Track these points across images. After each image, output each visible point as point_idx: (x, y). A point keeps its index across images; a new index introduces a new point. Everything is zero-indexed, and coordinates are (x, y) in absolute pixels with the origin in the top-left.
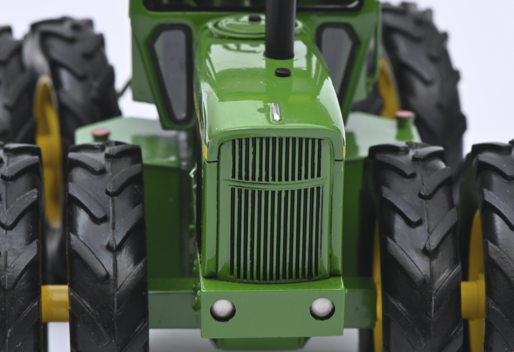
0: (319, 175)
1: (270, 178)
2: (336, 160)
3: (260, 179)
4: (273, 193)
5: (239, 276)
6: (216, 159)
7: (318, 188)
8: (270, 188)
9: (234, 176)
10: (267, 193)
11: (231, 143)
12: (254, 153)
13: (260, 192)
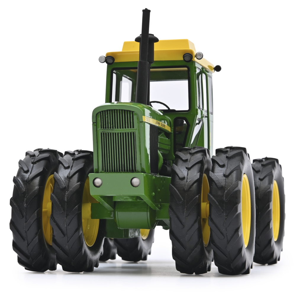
0: (133, 127)
1: (114, 127)
2: (140, 122)
3: (110, 128)
4: (116, 133)
5: (105, 171)
6: (95, 122)
7: (133, 133)
8: (114, 131)
9: (101, 128)
10: (113, 133)
11: (99, 114)
12: (108, 117)
13: (111, 133)
